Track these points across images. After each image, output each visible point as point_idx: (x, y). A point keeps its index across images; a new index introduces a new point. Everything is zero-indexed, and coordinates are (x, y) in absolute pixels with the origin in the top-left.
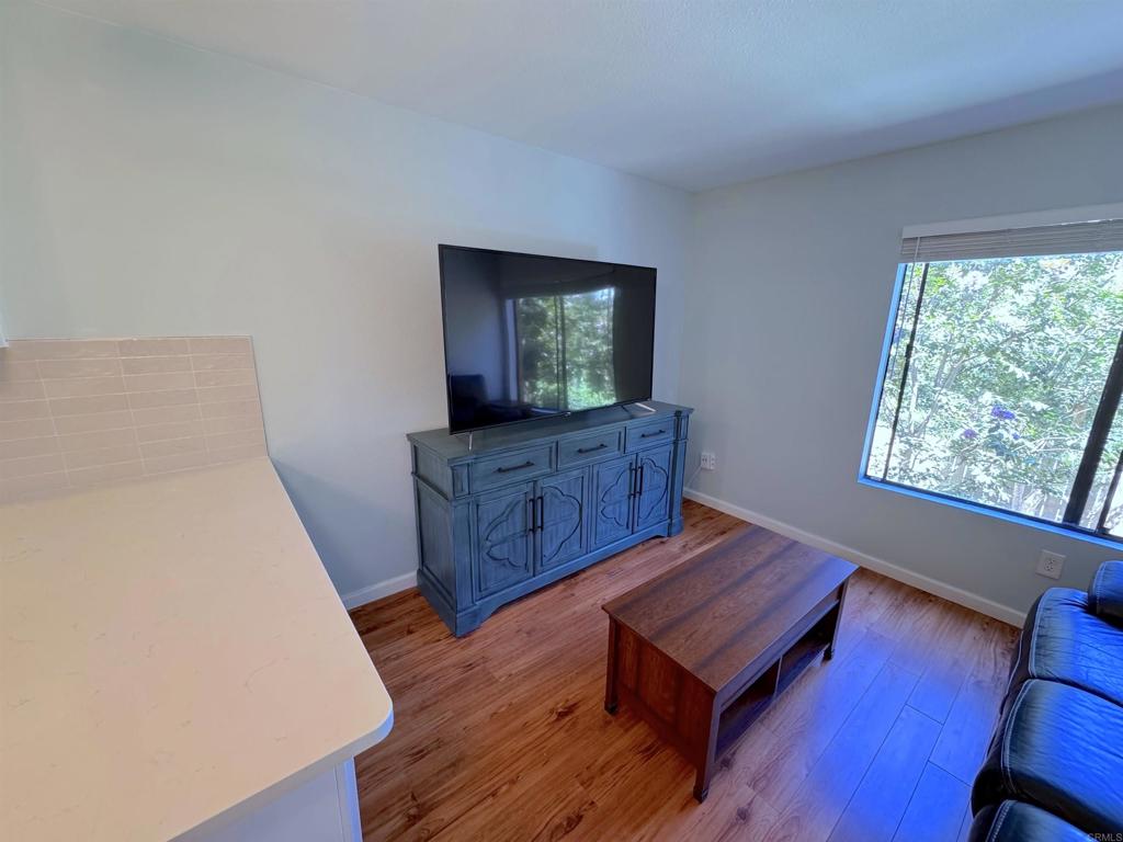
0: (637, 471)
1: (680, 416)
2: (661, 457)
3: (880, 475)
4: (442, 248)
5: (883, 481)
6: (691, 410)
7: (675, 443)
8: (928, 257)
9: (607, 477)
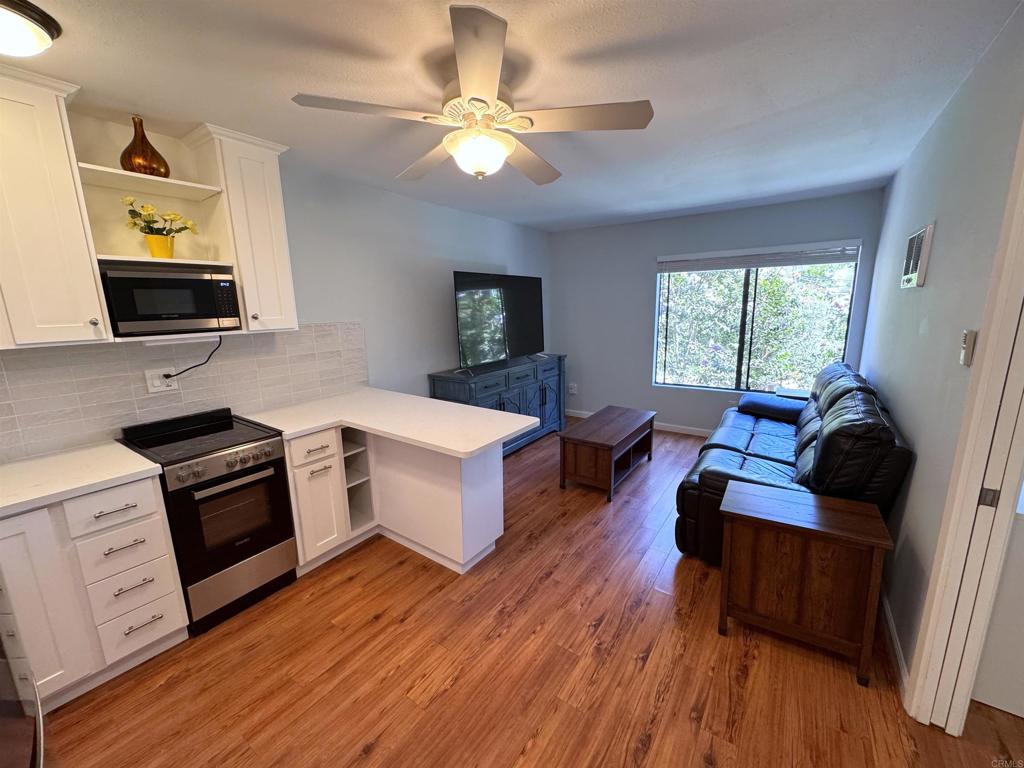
0: (543, 391)
1: (560, 359)
2: (552, 383)
3: (662, 382)
4: (455, 273)
5: (664, 384)
6: (566, 356)
7: (559, 375)
8: (670, 271)
9: (530, 394)
